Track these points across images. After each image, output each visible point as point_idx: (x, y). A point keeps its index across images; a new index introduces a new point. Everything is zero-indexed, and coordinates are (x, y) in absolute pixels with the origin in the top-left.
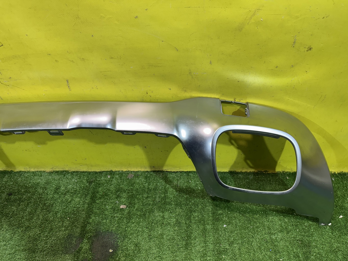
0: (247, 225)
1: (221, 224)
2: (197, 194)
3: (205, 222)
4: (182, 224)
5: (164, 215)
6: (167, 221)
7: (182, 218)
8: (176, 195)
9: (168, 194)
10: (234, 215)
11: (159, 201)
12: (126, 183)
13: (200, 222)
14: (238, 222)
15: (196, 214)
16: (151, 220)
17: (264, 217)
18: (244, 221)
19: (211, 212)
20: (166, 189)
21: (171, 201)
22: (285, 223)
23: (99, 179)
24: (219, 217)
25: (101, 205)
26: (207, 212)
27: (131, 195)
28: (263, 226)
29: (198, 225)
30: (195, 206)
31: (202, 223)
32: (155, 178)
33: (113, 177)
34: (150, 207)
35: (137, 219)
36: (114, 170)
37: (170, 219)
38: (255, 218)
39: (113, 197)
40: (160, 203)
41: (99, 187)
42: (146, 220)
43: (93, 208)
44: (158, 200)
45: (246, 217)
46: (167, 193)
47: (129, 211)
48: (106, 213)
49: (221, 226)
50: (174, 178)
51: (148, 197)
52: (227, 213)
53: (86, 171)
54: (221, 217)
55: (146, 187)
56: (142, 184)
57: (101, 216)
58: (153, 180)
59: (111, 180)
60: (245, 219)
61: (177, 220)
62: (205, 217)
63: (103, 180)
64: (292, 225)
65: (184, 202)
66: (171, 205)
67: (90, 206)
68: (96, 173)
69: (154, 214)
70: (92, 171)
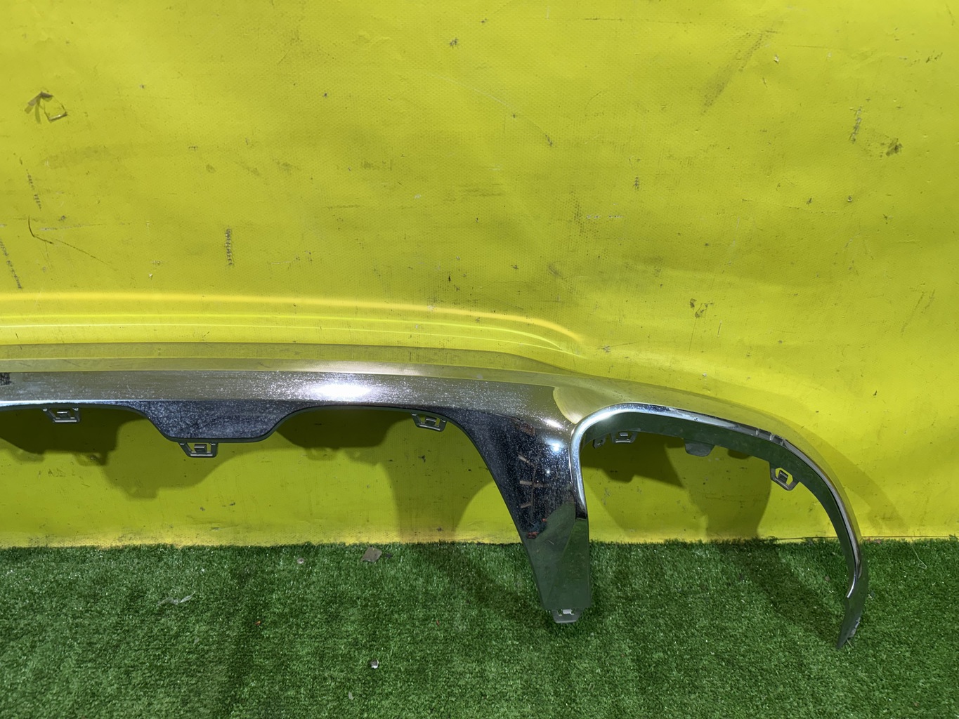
12: (355, 578)
23: (271, 569)
25: (277, 644)
27: (372, 614)
33: (313, 562)
36: (315, 541)
43: (251, 652)
44: (459, 625)
51: (427, 619)
52: (679, 659)
53: (229, 544)
55: (420, 589)
56: (406, 580)
57: (279, 678)
59: (307, 570)
63: (283, 570)
67: (243, 648)
68: (260, 551)
70: (249, 544)
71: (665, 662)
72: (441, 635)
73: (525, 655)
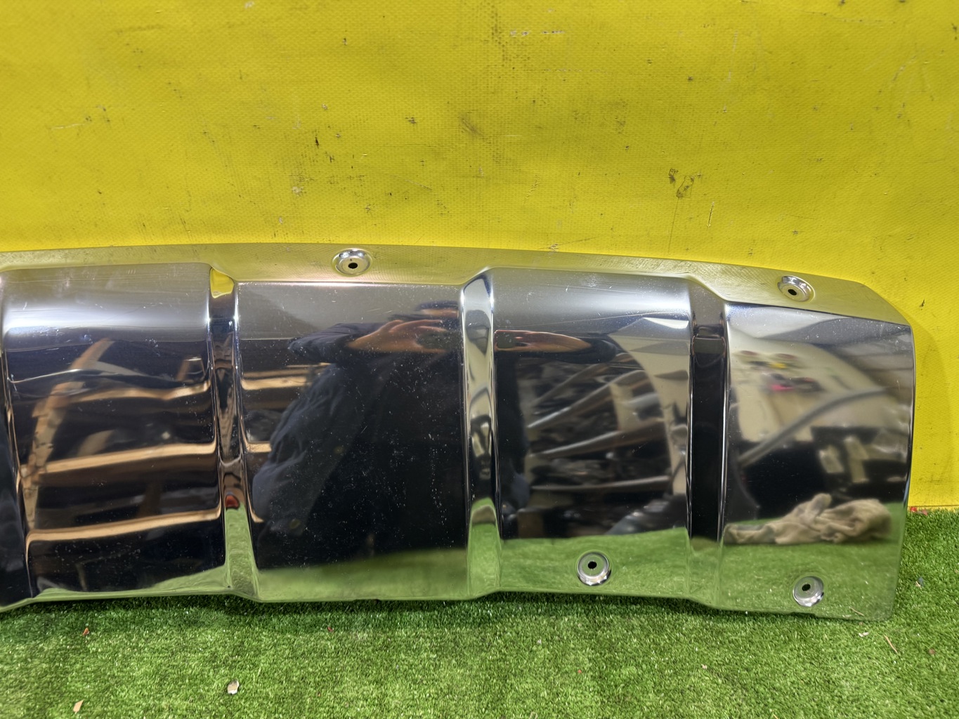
71: (638, 680)
72: (331, 646)
73: (444, 672)
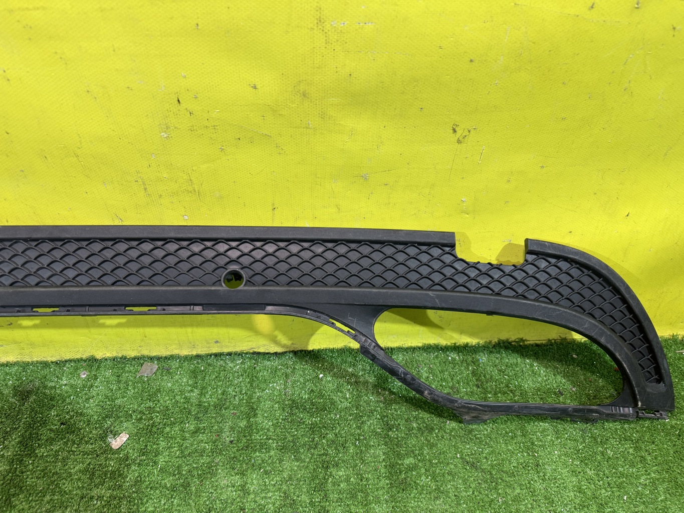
0: (487, 495)
1: (415, 497)
2: (343, 414)
3: (367, 495)
4: (301, 505)
5: (246, 483)
6: (255, 502)
7: (300, 489)
8: (282, 419)
9: (259, 419)
10: (448, 469)
11: (231, 442)
12: (133, 391)
13: (353, 496)
14: (462, 487)
15: (341, 473)
16: (205, 501)
17: (530, 468)
18: (479, 483)
19: (384, 464)
20: (253, 403)
21: (267, 439)
22: (589, 480)
23: (53, 384)
24: (408, 477)
25: (50, 462)
26: (373, 464)
27: (145, 427)
28: (533, 496)
29: (348, 505)
30: (336, 449)
31: (360, 497)
32: (220, 374)
33: (95, 375)
34: (205, 459)
35: (163, 502)
36: (99, 355)
37: (264, 495)
38: (506, 472)
39: (90, 436)
40: (234, 447)
41: (50, 409)
42: (191, 502)
43: (22, 473)
44: (227, 437)
45: (483, 471)
46: (255, 415)
47: (137, 477)
48: (67, 486)
49: (416, 503)
50: (276, 371)
51: (197, 431)
52: (428, 464)
53: (15, 360)
54: (412, 475)
55: (194, 401)
56: (182, 392)
57: (48, 498)
58: (214, 379)
59: (89, 383)
60: (481, 478)
61: (286, 496)
62: (367, 480)
63: (66, 385)
64: (609, 484)
65: (307, 439)
66: (268, 450)
67: (16, 468)
68: (45, 364)
69: (217, 481)
70: (35, 359)
72: (208, 447)
